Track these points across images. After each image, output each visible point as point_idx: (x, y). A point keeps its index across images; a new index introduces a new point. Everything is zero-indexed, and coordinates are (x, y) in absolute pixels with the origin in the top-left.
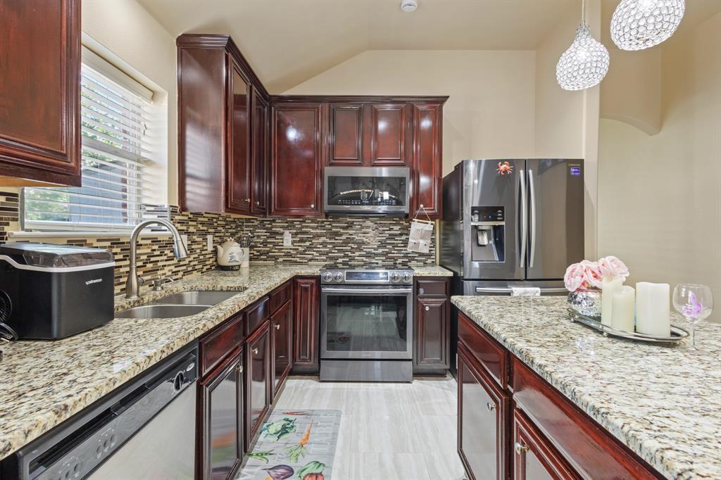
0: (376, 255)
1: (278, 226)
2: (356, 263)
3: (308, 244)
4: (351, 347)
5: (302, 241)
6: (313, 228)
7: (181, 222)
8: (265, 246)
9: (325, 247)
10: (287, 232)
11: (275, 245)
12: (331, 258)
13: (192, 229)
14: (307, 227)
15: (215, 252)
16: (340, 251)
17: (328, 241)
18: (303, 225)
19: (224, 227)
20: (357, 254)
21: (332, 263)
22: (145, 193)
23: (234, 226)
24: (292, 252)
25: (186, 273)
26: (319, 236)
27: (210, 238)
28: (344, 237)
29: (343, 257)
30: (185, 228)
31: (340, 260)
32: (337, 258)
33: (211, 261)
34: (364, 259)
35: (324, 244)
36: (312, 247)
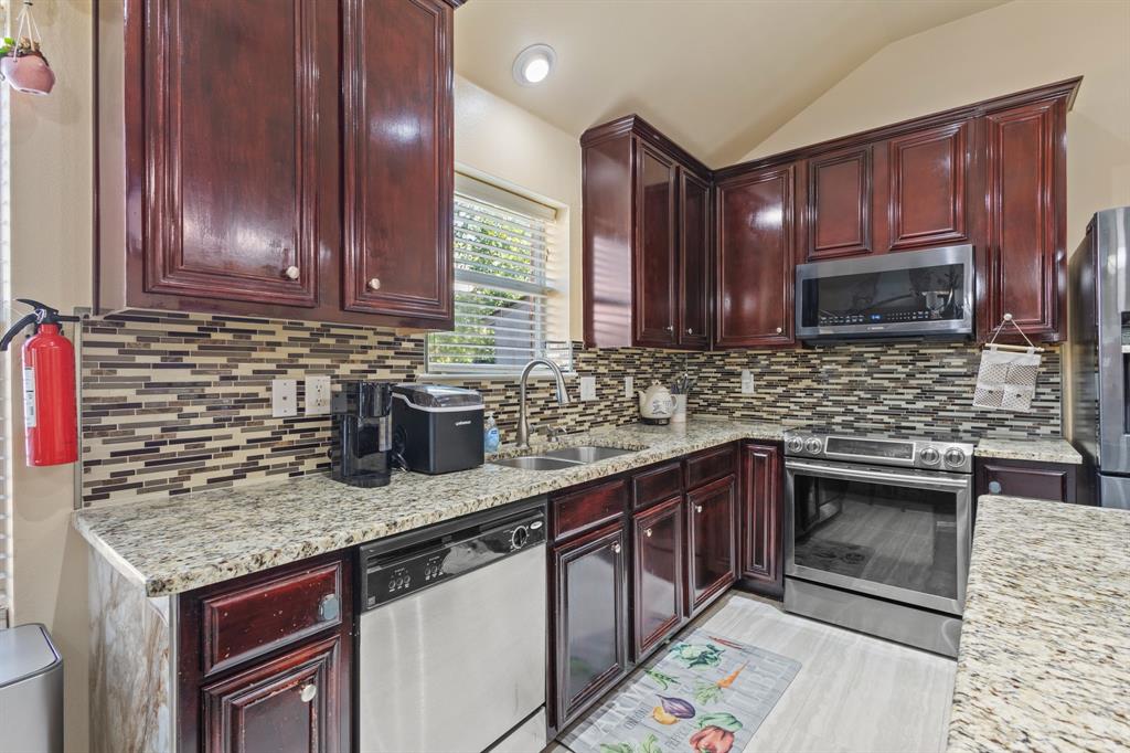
0: (912, 412)
1: (735, 360)
2: (869, 425)
3: (780, 390)
4: (865, 573)
5: (770, 385)
6: (790, 365)
7: (586, 361)
8: (715, 393)
9: (810, 395)
10: (746, 372)
11: (729, 391)
12: (821, 415)
13: (602, 370)
14: (778, 363)
15: (636, 399)
16: (837, 403)
17: (815, 385)
18: (773, 360)
19: (651, 365)
20: (871, 409)
21: (823, 422)
22: (550, 329)
23: (668, 364)
24: (755, 402)
25: (594, 424)
26: (799, 378)
27: (629, 380)
28: (845, 380)
29: (844, 414)
30: (592, 368)
31: (838, 419)
32: (833, 415)
33: (631, 411)
34: (886, 418)
35: (809, 391)
36: (787, 396)
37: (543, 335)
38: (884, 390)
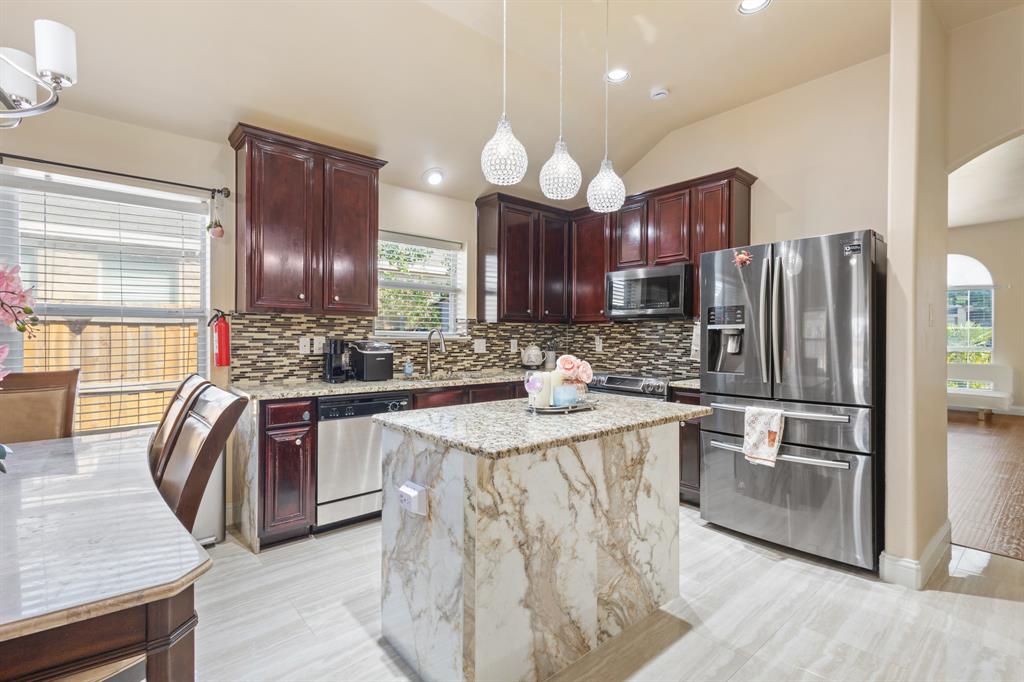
0: (680, 364)
1: (593, 328)
2: (660, 372)
3: (615, 349)
5: (611, 346)
6: (620, 333)
7: (479, 330)
9: (630, 353)
10: (597, 338)
11: (590, 350)
12: (636, 366)
13: (491, 335)
14: (615, 332)
15: (519, 354)
16: (644, 358)
17: (633, 347)
18: (612, 330)
19: (533, 333)
20: (661, 362)
21: (637, 370)
23: (549, 332)
24: (603, 358)
25: (484, 367)
26: (623, 342)
27: (514, 342)
28: (648, 343)
29: (647, 365)
30: (483, 334)
31: (644, 368)
32: (641, 366)
33: (516, 361)
34: (668, 368)
35: (630, 350)
36: (619, 353)
37: (455, 315)
38: (667, 350)
